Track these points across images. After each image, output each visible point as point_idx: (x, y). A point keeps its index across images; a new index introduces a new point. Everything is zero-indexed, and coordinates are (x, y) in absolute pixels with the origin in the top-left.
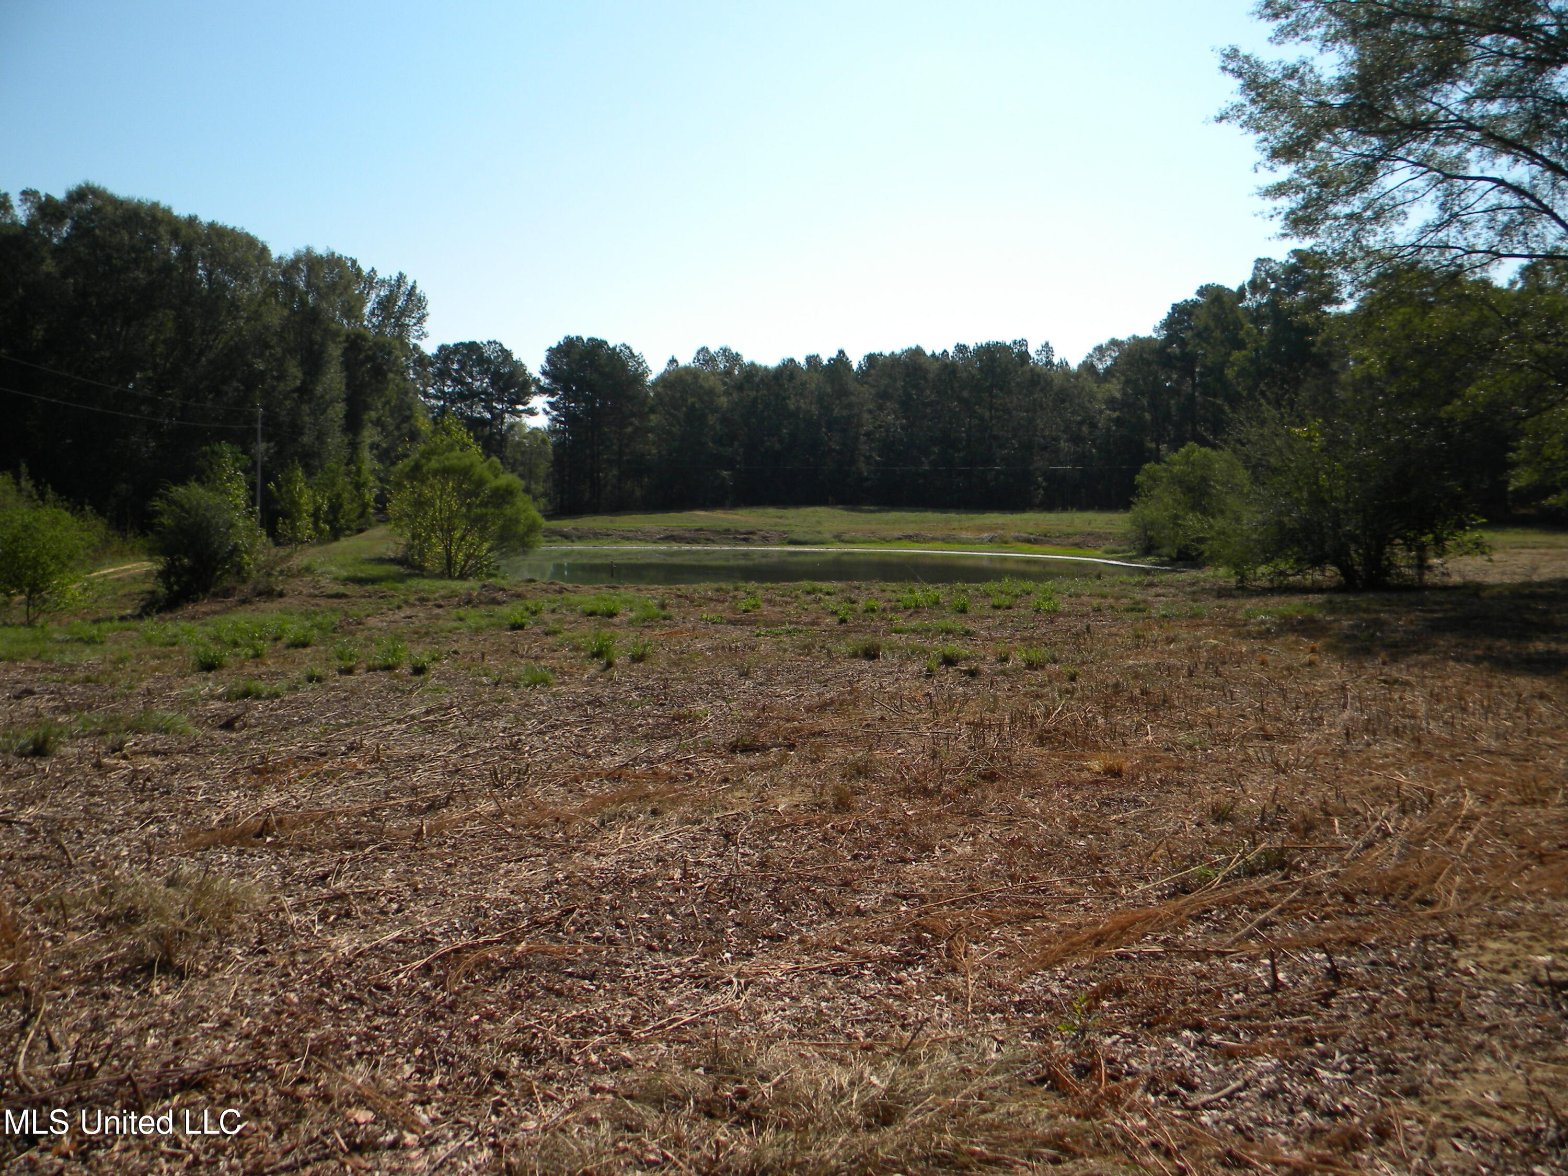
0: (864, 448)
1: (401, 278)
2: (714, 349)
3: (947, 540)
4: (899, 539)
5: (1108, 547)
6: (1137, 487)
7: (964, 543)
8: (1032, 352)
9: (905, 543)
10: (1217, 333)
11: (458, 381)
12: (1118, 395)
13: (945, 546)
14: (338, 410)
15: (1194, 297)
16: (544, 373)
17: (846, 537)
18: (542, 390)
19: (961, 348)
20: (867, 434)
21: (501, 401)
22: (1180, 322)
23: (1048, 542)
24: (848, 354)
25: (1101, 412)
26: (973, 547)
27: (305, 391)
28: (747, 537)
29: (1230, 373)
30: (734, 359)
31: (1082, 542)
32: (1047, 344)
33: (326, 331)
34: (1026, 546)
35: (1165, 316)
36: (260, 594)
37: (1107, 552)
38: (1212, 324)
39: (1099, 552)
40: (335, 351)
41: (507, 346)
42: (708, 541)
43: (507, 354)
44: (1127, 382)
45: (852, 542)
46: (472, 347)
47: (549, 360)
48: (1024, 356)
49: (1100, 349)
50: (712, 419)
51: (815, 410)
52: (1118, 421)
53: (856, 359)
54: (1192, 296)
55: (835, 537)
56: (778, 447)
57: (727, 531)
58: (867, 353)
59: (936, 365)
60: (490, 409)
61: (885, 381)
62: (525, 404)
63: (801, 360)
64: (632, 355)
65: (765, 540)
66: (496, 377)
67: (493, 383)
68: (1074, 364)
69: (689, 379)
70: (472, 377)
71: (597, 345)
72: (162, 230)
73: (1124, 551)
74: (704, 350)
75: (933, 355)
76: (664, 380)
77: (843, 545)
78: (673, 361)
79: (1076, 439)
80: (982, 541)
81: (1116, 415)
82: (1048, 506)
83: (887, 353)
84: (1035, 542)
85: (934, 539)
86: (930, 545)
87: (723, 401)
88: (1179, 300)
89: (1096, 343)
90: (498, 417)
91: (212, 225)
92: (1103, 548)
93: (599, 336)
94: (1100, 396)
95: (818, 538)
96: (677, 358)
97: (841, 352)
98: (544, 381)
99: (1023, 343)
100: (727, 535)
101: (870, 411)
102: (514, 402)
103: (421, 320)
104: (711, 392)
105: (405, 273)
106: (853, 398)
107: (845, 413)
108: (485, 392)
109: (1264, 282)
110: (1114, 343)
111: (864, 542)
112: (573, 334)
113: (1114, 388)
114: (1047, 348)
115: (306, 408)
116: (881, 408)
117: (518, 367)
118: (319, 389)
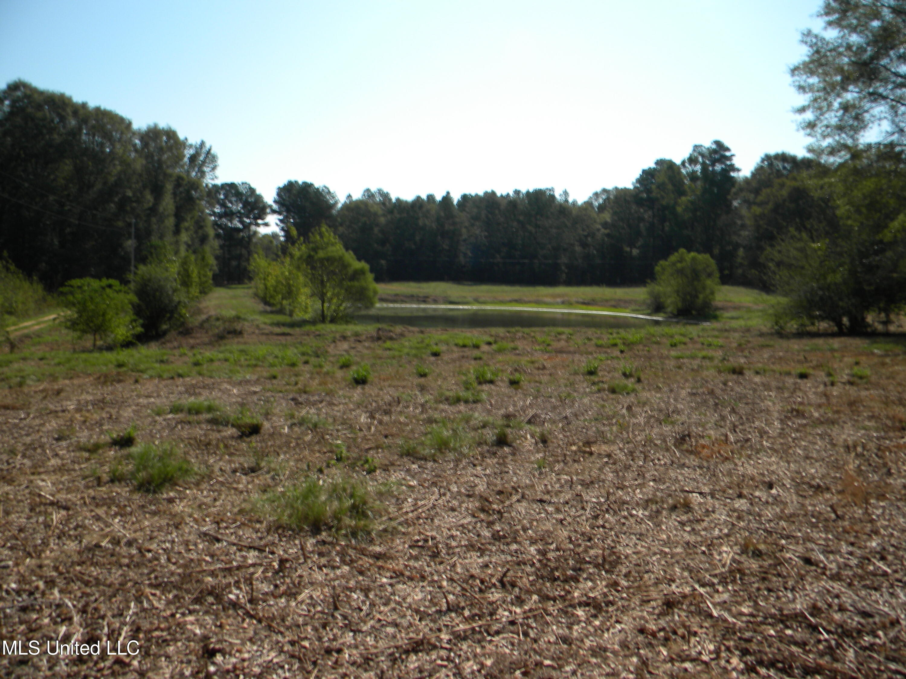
0: (463, 248)
1: (203, 144)
2: (373, 189)
3: (538, 302)
4: (510, 302)
5: (634, 307)
7: (548, 304)
8: (557, 196)
9: (514, 304)
10: (670, 187)
11: (223, 205)
12: (609, 220)
13: (537, 305)
14: (170, 222)
16: (275, 202)
17: (482, 300)
18: (274, 212)
20: (465, 240)
21: (248, 217)
22: (647, 179)
24: (452, 195)
25: (598, 230)
26: (554, 306)
27: (153, 210)
28: (425, 300)
29: (679, 209)
30: (386, 196)
31: (617, 305)
32: (566, 191)
33: (165, 175)
34: (584, 307)
35: (638, 176)
36: (229, 332)
37: (632, 311)
38: (667, 181)
40: (169, 187)
41: (253, 186)
42: (403, 302)
43: (252, 191)
44: (614, 213)
45: (486, 303)
46: (233, 185)
47: (279, 194)
48: (553, 197)
49: (596, 194)
50: (376, 230)
51: (434, 226)
52: (608, 235)
53: (456, 198)
54: (653, 166)
56: (413, 247)
57: (412, 296)
58: (462, 194)
59: (505, 201)
60: (242, 222)
61: (475, 210)
62: (263, 219)
63: (424, 197)
64: (329, 192)
65: (435, 301)
66: (246, 204)
67: (244, 207)
68: (580, 202)
69: (363, 206)
70: (231, 203)
71: (307, 186)
72: (69, 110)
73: (643, 310)
74: (368, 190)
75: (502, 196)
76: (346, 207)
77: (479, 305)
78: (349, 196)
79: (584, 245)
80: (557, 303)
81: (607, 231)
82: (569, 283)
83: (473, 194)
84: (588, 304)
85: (530, 302)
86: (529, 305)
87: (382, 220)
88: (646, 167)
89: (594, 191)
90: (247, 227)
91: (98, 109)
92: (630, 308)
93: (309, 181)
94: (598, 220)
95: (465, 300)
96: (352, 195)
97: (448, 193)
98: (275, 207)
99: (552, 190)
100: (412, 298)
101: (466, 227)
102: (256, 218)
103: (214, 169)
104: (375, 214)
105: (205, 140)
106: (456, 219)
107: (452, 228)
108: (239, 212)
109: (696, 158)
110: (605, 191)
111: (491, 303)
112: (293, 179)
113: (607, 216)
114: (566, 193)
115: (154, 220)
116: (473, 225)
117: (259, 198)
118: (161, 209)
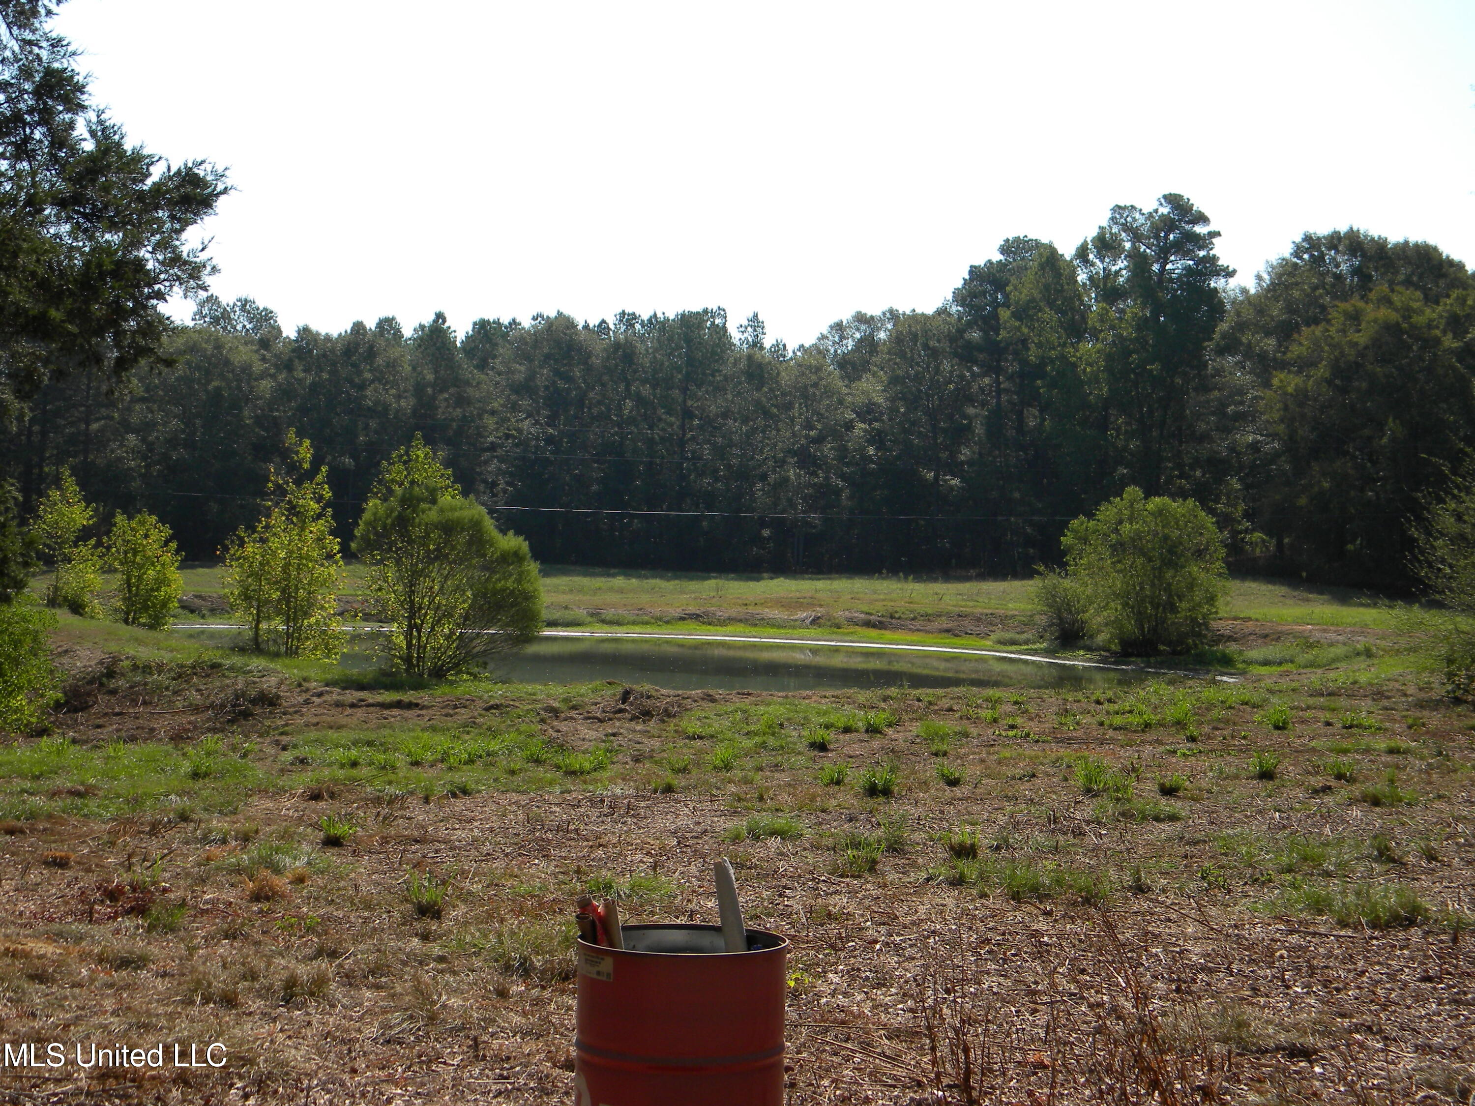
4: (682, 619)
5: (998, 635)
6: (1064, 553)
7: (780, 627)
8: (733, 329)
9: (692, 625)
10: (1047, 313)
13: (749, 629)
15: (997, 257)
17: (609, 614)
19: (628, 319)
22: (981, 292)
23: (895, 628)
26: (796, 632)
31: (957, 627)
32: (756, 316)
35: (958, 283)
37: (1001, 642)
38: (1040, 299)
39: (988, 643)
44: (895, 380)
45: (619, 623)
48: (721, 333)
49: (838, 329)
51: (407, 406)
55: (592, 615)
58: (477, 318)
61: (521, 368)
63: (371, 324)
68: (794, 347)
73: (1026, 642)
75: (586, 327)
77: (606, 628)
80: (802, 625)
84: (879, 625)
86: (729, 629)
92: (993, 637)
94: (848, 400)
95: (569, 615)
97: (436, 316)
101: (494, 413)
104: (244, 370)
106: (470, 390)
107: (455, 412)
110: (860, 319)
111: (634, 623)
113: (873, 390)
114: (755, 322)
116: (513, 407)
